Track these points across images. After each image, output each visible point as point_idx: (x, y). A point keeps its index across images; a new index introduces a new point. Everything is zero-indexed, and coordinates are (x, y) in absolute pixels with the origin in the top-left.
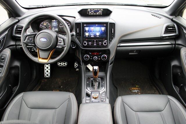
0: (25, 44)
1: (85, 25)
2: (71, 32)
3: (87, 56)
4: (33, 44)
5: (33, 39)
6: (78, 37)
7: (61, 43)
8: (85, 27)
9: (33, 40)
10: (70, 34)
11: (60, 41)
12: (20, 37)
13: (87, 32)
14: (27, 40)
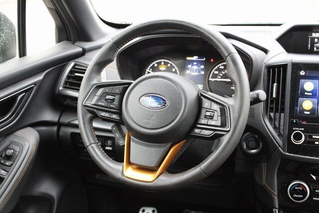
0: (90, 112)
1: (302, 73)
2: (252, 89)
3: (299, 185)
4: (114, 116)
5: (117, 98)
6: (272, 114)
7: (211, 117)
8: (302, 81)
9: (116, 103)
10: (248, 95)
11: (208, 114)
12: (76, 99)
13: (308, 97)
14: (99, 100)
